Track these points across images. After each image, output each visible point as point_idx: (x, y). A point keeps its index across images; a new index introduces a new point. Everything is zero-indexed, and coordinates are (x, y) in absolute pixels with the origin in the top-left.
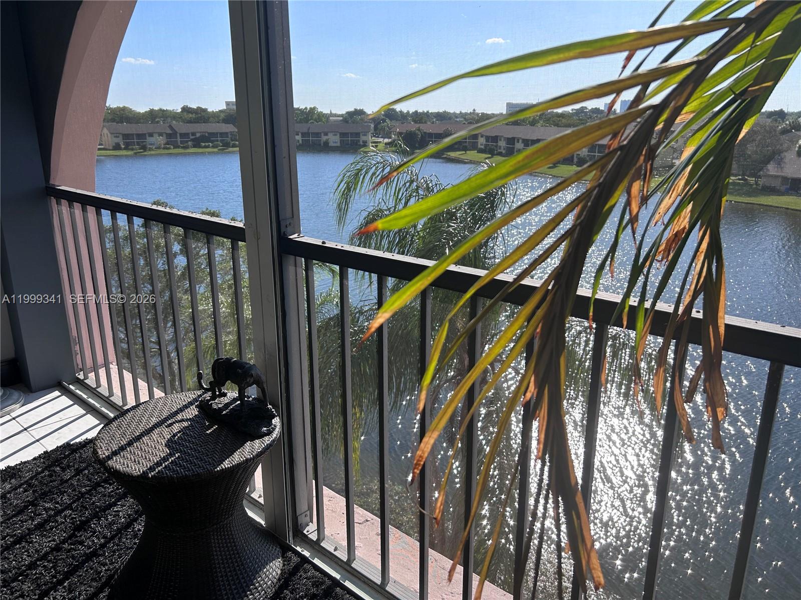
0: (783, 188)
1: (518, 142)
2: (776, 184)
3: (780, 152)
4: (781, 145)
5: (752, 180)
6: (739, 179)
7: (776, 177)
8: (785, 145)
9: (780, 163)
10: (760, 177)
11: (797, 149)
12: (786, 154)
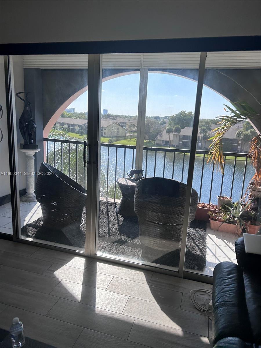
0: (163, 144)
1: (65, 125)
2: (161, 142)
3: (161, 131)
4: (161, 129)
5: (153, 141)
6: (148, 141)
7: (161, 140)
8: (162, 129)
9: (161, 136)
10: (155, 140)
11: (166, 130)
12: (162, 132)
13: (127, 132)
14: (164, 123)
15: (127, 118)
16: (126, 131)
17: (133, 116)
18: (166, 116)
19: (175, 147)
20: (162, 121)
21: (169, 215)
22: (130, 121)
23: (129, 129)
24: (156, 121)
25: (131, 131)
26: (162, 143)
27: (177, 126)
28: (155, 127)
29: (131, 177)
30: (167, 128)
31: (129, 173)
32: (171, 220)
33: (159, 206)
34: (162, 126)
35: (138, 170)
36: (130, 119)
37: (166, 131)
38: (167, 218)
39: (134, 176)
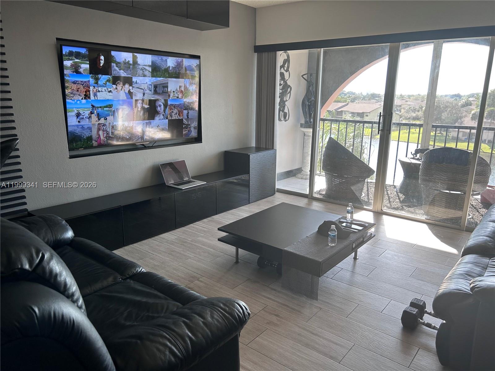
3: (461, 118)
4: (462, 114)
8: (464, 114)
13: (401, 119)
14: (468, 104)
15: (403, 98)
16: (400, 117)
17: (413, 96)
18: (474, 94)
19: (487, 142)
20: (464, 101)
21: (456, 183)
22: (409, 103)
23: (406, 115)
24: (453, 101)
25: (409, 118)
26: (463, 136)
27: (492, 108)
28: (450, 110)
29: (415, 157)
30: (473, 112)
31: (413, 152)
32: (457, 187)
33: (445, 174)
34: (464, 109)
35: (424, 149)
36: (408, 100)
37: (472, 117)
38: (454, 185)
39: (418, 155)
